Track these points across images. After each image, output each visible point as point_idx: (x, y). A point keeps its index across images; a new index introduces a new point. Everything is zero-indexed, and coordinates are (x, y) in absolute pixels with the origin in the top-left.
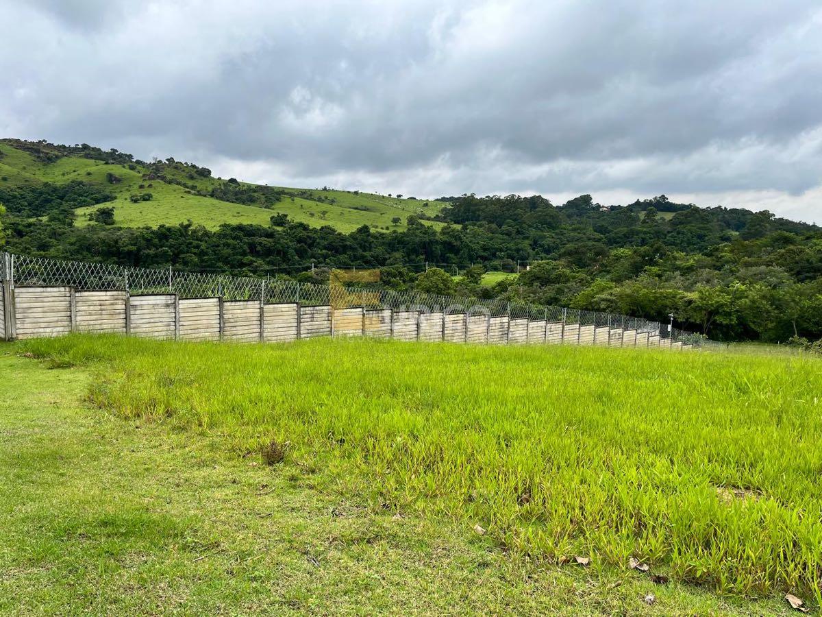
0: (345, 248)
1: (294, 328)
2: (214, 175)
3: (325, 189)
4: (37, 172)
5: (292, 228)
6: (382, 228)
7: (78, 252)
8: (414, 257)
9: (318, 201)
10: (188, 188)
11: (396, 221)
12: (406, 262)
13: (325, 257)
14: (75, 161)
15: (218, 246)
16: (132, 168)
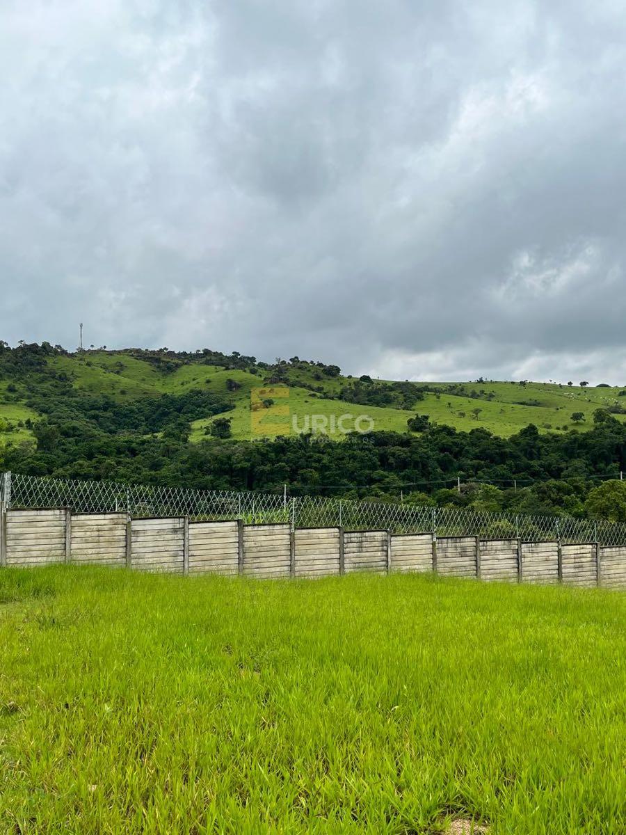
0: (503, 457)
1: (336, 561)
2: (344, 373)
3: (481, 381)
4: (157, 383)
5: (433, 433)
6: (558, 429)
7: (189, 470)
8: (602, 465)
9: (472, 397)
10: (313, 390)
11: (577, 417)
12: (591, 473)
13: (477, 468)
14: (195, 368)
15: (342, 459)
16: (253, 372)
